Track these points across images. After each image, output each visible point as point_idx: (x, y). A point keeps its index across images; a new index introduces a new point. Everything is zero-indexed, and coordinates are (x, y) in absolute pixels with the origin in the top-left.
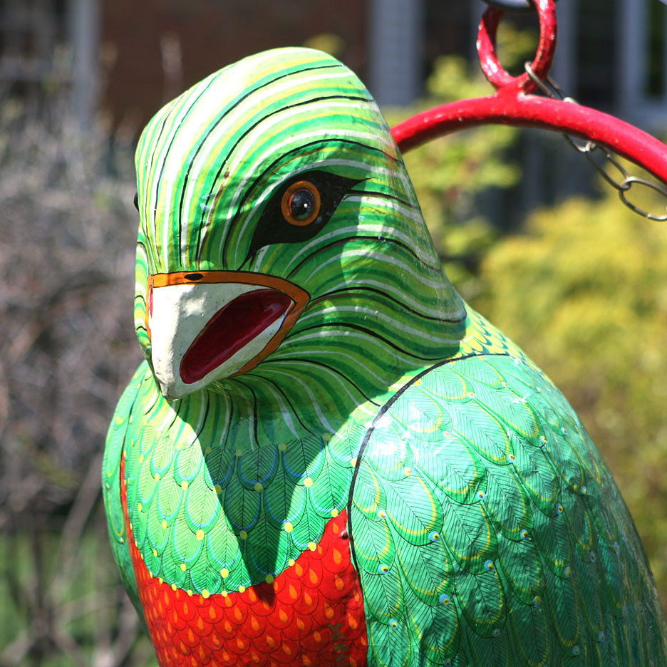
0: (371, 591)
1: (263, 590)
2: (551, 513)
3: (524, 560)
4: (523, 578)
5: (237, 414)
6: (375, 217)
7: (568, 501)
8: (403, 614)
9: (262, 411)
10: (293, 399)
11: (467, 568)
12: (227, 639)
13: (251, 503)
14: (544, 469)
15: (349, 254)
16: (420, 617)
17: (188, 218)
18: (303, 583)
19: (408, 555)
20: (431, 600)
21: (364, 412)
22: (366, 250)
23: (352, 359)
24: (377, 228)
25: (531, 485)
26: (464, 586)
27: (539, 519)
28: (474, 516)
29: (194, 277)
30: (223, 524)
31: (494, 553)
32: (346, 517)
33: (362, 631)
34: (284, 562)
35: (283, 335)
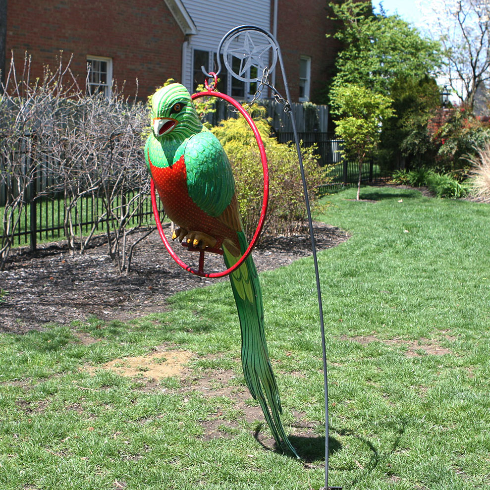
0: (187, 167)
1: (171, 167)
2: (215, 156)
3: (211, 163)
4: (210, 166)
5: (167, 140)
6: (188, 110)
7: (218, 154)
8: (192, 171)
9: (171, 139)
10: (176, 138)
11: (202, 164)
12: (165, 175)
13: (169, 154)
14: (214, 149)
15: (184, 115)
16: (195, 171)
17: (160, 109)
18: (177, 166)
19: (193, 162)
20: (196, 169)
21: (187, 140)
22: (187, 115)
23: (185, 132)
24: (189, 112)
25: (212, 151)
26: (201, 167)
27: (213, 157)
28: (203, 156)
29: (161, 118)
30: (165, 157)
31: (206, 162)
32: (184, 156)
33: (186, 173)
34: (174, 163)
35: (174, 128)
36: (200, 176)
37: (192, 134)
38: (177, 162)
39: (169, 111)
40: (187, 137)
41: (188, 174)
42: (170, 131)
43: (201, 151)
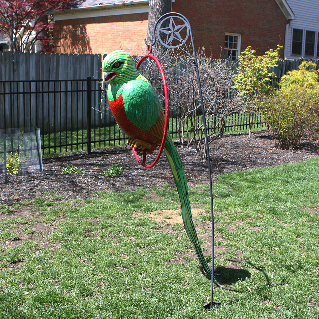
0: (124, 101)
1: (115, 101)
3: (138, 98)
4: (138, 100)
5: (113, 84)
6: (125, 66)
7: (144, 93)
8: (127, 103)
9: (115, 84)
10: (118, 83)
11: (132, 99)
13: (114, 92)
14: (141, 90)
15: (122, 69)
16: (128, 103)
17: (105, 66)
18: (118, 100)
19: (127, 97)
20: (129, 102)
21: (124, 84)
22: (124, 69)
23: (123, 79)
24: (125, 67)
25: (139, 91)
26: (132, 100)
27: (140, 95)
28: (133, 94)
30: (112, 94)
31: (135, 98)
32: (122, 94)
33: (123, 105)
34: (117, 98)
35: (116, 77)
36: (132, 106)
37: (128, 81)
38: (118, 98)
39: (111, 67)
40: (125, 82)
41: (125, 105)
42: (114, 79)
43: (131, 91)
